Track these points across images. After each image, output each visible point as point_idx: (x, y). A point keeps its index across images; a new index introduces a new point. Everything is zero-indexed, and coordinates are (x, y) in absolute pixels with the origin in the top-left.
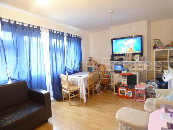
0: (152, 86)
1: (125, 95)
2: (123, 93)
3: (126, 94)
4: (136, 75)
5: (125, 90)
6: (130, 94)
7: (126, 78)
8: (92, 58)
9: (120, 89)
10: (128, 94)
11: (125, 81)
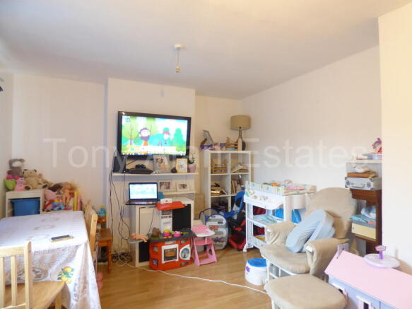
0: (216, 224)
1: (177, 260)
2: (171, 255)
3: (180, 255)
4: (189, 205)
5: (176, 246)
6: (187, 255)
7: (170, 217)
8: (21, 160)
9: (164, 248)
10: (183, 255)
11: (169, 223)
